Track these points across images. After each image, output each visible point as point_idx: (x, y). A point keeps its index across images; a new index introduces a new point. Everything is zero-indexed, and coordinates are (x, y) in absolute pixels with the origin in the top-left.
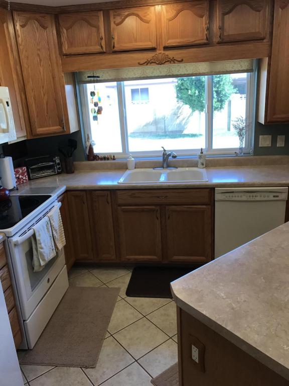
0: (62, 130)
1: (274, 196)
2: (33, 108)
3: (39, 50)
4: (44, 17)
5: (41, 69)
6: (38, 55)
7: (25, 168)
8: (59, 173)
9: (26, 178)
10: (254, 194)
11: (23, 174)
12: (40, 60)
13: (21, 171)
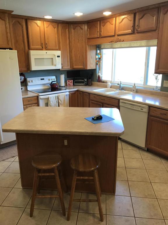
0: (83, 67)
1: (141, 109)
2: (74, 58)
3: (79, 37)
4: (82, 25)
5: (79, 44)
6: (78, 39)
7: (72, 81)
8: (85, 85)
9: (72, 84)
10: (133, 106)
11: (71, 83)
12: (79, 41)
13: (70, 81)
